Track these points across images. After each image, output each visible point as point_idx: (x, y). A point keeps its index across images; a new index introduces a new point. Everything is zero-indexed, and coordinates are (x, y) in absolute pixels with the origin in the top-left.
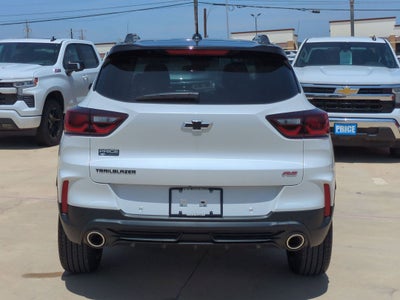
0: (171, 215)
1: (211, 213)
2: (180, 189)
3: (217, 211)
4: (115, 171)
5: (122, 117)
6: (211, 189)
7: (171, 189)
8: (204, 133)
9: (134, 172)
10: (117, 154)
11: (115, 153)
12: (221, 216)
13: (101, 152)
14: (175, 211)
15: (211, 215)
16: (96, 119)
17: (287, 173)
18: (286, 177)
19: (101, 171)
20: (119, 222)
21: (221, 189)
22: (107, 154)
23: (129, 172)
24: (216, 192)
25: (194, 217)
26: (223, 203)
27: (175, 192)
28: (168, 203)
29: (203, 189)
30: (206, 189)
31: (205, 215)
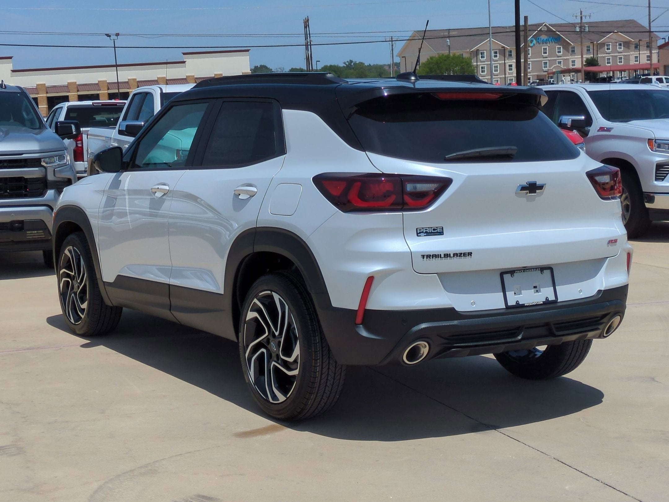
0: (508, 307)
1: (547, 299)
2: (512, 272)
3: (552, 298)
4: (447, 256)
5: (445, 183)
6: (542, 269)
7: (503, 273)
8: (539, 197)
9: (470, 254)
10: (441, 233)
11: (438, 232)
12: (555, 302)
13: (419, 233)
14: (511, 302)
15: (547, 302)
16: (409, 187)
17: (611, 241)
18: (610, 247)
19: (428, 256)
20: (456, 322)
21: (550, 268)
22: (428, 234)
23: (465, 254)
24: (547, 273)
25: (531, 306)
26: (556, 285)
27: (507, 277)
28: (501, 292)
29: (535, 269)
30: (537, 270)
31: (542, 303)
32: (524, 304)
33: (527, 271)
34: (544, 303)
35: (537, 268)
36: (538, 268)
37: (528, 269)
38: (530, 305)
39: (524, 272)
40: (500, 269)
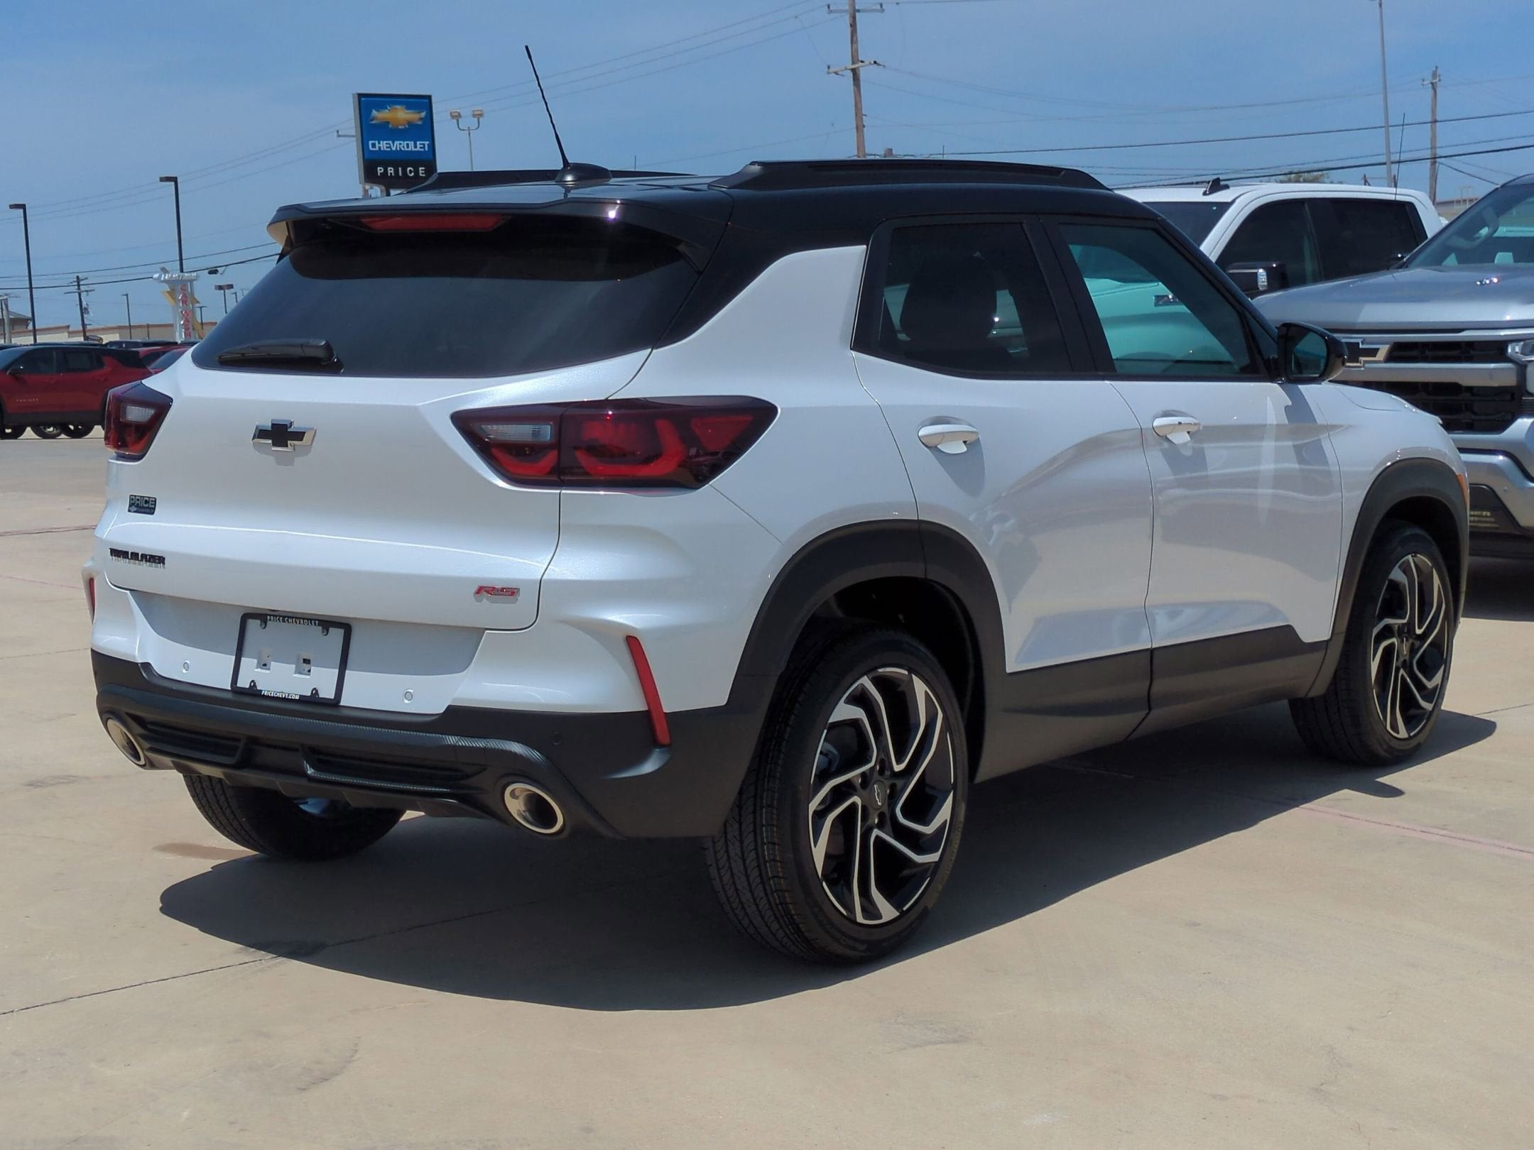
0: (235, 689)
1: (315, 692)
2: (263, 617)
3: (328, 693)
4: (135, 556)
6: (326, 624)
7: (248, 616)
10: (151, 511)
11: (148, 507)
12: (335, 703)
13: (133, 504)
14: (243, 683)
15: (313, 700)
17: (487, 591)
18: (486, 603)
19: (119, 553)
21: (346, 627)
22: (138, 509)
24: (337, 635)
25: (278, 698)
26: (348, 667)
27: (253, 625)
28: (232, 655)
29: (308, 619)
30: (311, 623)
31: (297, 698)
32: (261, 691)
33: (290, 620)
34: (303, 700)
35: (311, 620)
36: (315, 620)
37: (292, 618)
38: (271, 697)
39: (284, 621)
40: (245, 607)
